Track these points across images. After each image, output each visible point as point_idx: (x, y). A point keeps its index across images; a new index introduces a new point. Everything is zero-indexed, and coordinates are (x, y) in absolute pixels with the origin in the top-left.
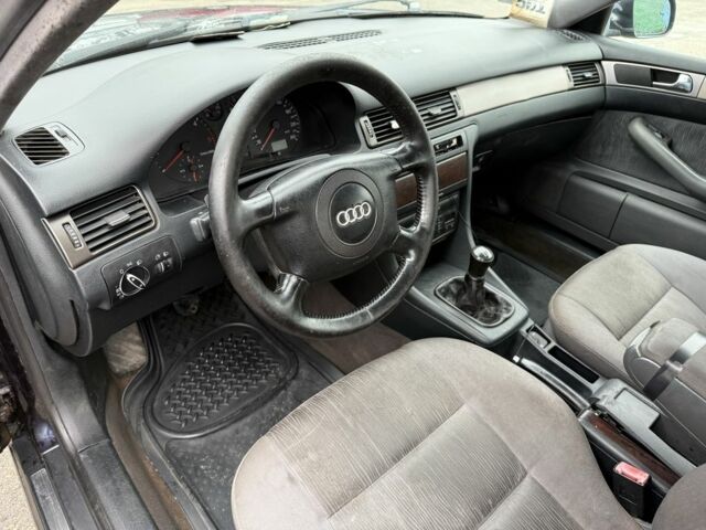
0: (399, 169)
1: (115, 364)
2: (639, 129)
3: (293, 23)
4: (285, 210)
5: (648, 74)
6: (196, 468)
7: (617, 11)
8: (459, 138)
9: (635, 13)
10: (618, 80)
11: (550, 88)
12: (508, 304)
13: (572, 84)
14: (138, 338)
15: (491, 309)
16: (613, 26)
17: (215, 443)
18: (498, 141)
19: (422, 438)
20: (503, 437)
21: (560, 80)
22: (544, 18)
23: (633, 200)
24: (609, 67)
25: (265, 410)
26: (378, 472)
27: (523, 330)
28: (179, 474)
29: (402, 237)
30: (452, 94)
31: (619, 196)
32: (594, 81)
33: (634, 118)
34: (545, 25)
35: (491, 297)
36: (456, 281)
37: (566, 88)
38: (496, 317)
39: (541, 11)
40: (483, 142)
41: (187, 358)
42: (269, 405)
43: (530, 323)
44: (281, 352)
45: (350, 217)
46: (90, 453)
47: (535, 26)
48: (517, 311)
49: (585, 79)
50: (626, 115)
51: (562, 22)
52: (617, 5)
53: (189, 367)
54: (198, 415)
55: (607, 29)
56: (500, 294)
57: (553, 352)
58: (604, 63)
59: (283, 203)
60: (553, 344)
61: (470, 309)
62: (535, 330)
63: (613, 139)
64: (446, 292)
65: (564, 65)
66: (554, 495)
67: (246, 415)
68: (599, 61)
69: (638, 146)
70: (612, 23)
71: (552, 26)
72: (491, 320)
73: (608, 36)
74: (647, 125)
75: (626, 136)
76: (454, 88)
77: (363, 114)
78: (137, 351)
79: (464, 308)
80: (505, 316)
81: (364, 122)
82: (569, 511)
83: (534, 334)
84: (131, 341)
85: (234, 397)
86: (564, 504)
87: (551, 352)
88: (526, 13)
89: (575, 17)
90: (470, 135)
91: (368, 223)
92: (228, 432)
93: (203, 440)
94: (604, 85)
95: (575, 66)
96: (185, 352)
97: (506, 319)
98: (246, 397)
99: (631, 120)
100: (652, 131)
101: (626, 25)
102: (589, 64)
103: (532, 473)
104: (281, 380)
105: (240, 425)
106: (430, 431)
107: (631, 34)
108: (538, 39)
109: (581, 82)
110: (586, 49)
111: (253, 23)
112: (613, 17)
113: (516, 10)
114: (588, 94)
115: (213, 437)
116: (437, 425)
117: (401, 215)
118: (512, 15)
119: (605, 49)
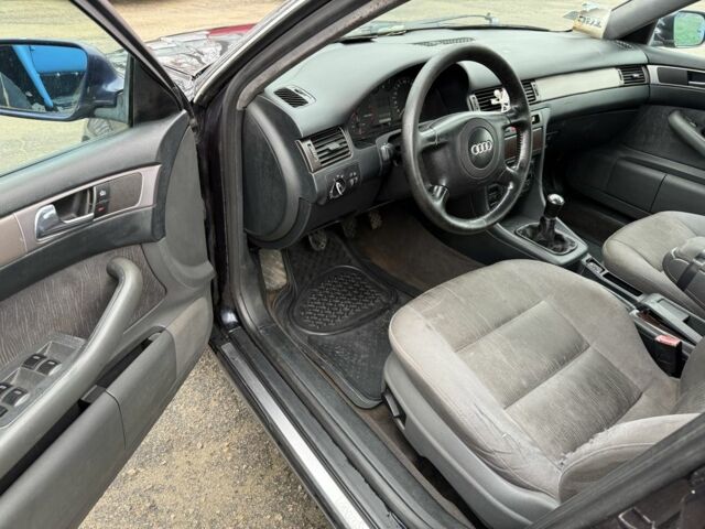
0: (508, 122)
1: (267, 283)
2: (677, 120)
3: (408, 31)
4: (442, 140)
5: (686, 75)
6: (333, 353)
7: (661, 27)
8: (537, 117)
9: (675, 31)
10: (660, 80)
11: (605, 84)
12: (573, 242)
13: (623, 82)
14: (282, 265)
15: (560, 246)
16: (656, 38)
17: (343, 339)
18: (563, 124)
19: (514, 316)
20: (572, 322)
21: (613, 78)
22: (601, 31)
23: (670, 179)
24: (653, 69)
25: (377, 321)
26: (485, 332)
27: (584, 260)
28: (322, 355)
29: (507, 172)
30: (532, 84)
31: (660, 176)
32: (641, 81)
33: (674, 111)
34: (601, 36)
35: (559, 239)
36: (531, 227)
37: (618, 84)
38: (563, 250)
39: (598, 25)
40: (554, 121)
41: (312, 286)
42: (380, 318)
43: (589, 256)
44: (382, 286)
45: (480, 149)
46: (267, 330)
47: (593, 37)
48: (581, 247)
49: (633, 78)
50: (667, 109)
51: (616, 35)
52: (660, 21)
53: (315, 293)
54: (327, 323)
55: (652, 40)
56: (565, 236)
57: (606, 276)
58: (649, 67)
59: (440, 136)
60: (606, 271)
61: (545, 244)
62: (592, 261)
63: (655, 129)
64: (524, 233)
65: (617, 67)
66: (610, 360)
67: (363, 324)
68: (645, 65)
69: (677, 134)
70: (656, 35)
71: (606, 37)
72: (561, 251)
73: (654, 45)
74: (684, 116)
75: (667, 127)
76: (533, 80)
77: (472, 93)
78: (280, 275)
79: (540, 242)
80: (571, 248)
81: (472, 98)
82: (622, 370)
83: (592, 264)
84: (277, 266)
85: (352, 313)
86: (616, 364)
87: (604, 276)
88: (586, 27)
89: (626, 30)
90: (545, 115)
91: (490, 156)
92: (352, 333)
93: (334, 337)
94: (648, 84)
95: (626, 69)
96: (310, 282)
97: (572, 251)
98: (361, 313)
99: (670, 113)
100: (688, 121)
101: (668, 38)
102: (637, 67)
103: (594, 345)
104: (385, 304)
105: (360, 329)
106: (519, 313)
107: (672, 45)
108: (597, 47)
109: (629, 81)
110: (635, 55)
111: (380, 31)
112: (657, 31)
113: (578, 24)
114: (635, 91)
115: (342, 335)
116: (524, 310)
117: (507, 156)
118: (574, 28)
119: (650, 56)
